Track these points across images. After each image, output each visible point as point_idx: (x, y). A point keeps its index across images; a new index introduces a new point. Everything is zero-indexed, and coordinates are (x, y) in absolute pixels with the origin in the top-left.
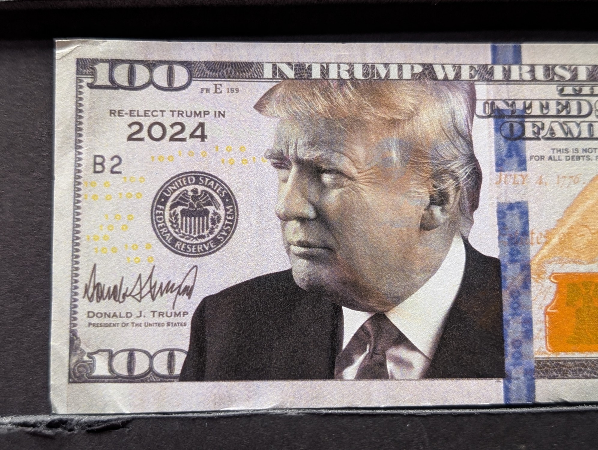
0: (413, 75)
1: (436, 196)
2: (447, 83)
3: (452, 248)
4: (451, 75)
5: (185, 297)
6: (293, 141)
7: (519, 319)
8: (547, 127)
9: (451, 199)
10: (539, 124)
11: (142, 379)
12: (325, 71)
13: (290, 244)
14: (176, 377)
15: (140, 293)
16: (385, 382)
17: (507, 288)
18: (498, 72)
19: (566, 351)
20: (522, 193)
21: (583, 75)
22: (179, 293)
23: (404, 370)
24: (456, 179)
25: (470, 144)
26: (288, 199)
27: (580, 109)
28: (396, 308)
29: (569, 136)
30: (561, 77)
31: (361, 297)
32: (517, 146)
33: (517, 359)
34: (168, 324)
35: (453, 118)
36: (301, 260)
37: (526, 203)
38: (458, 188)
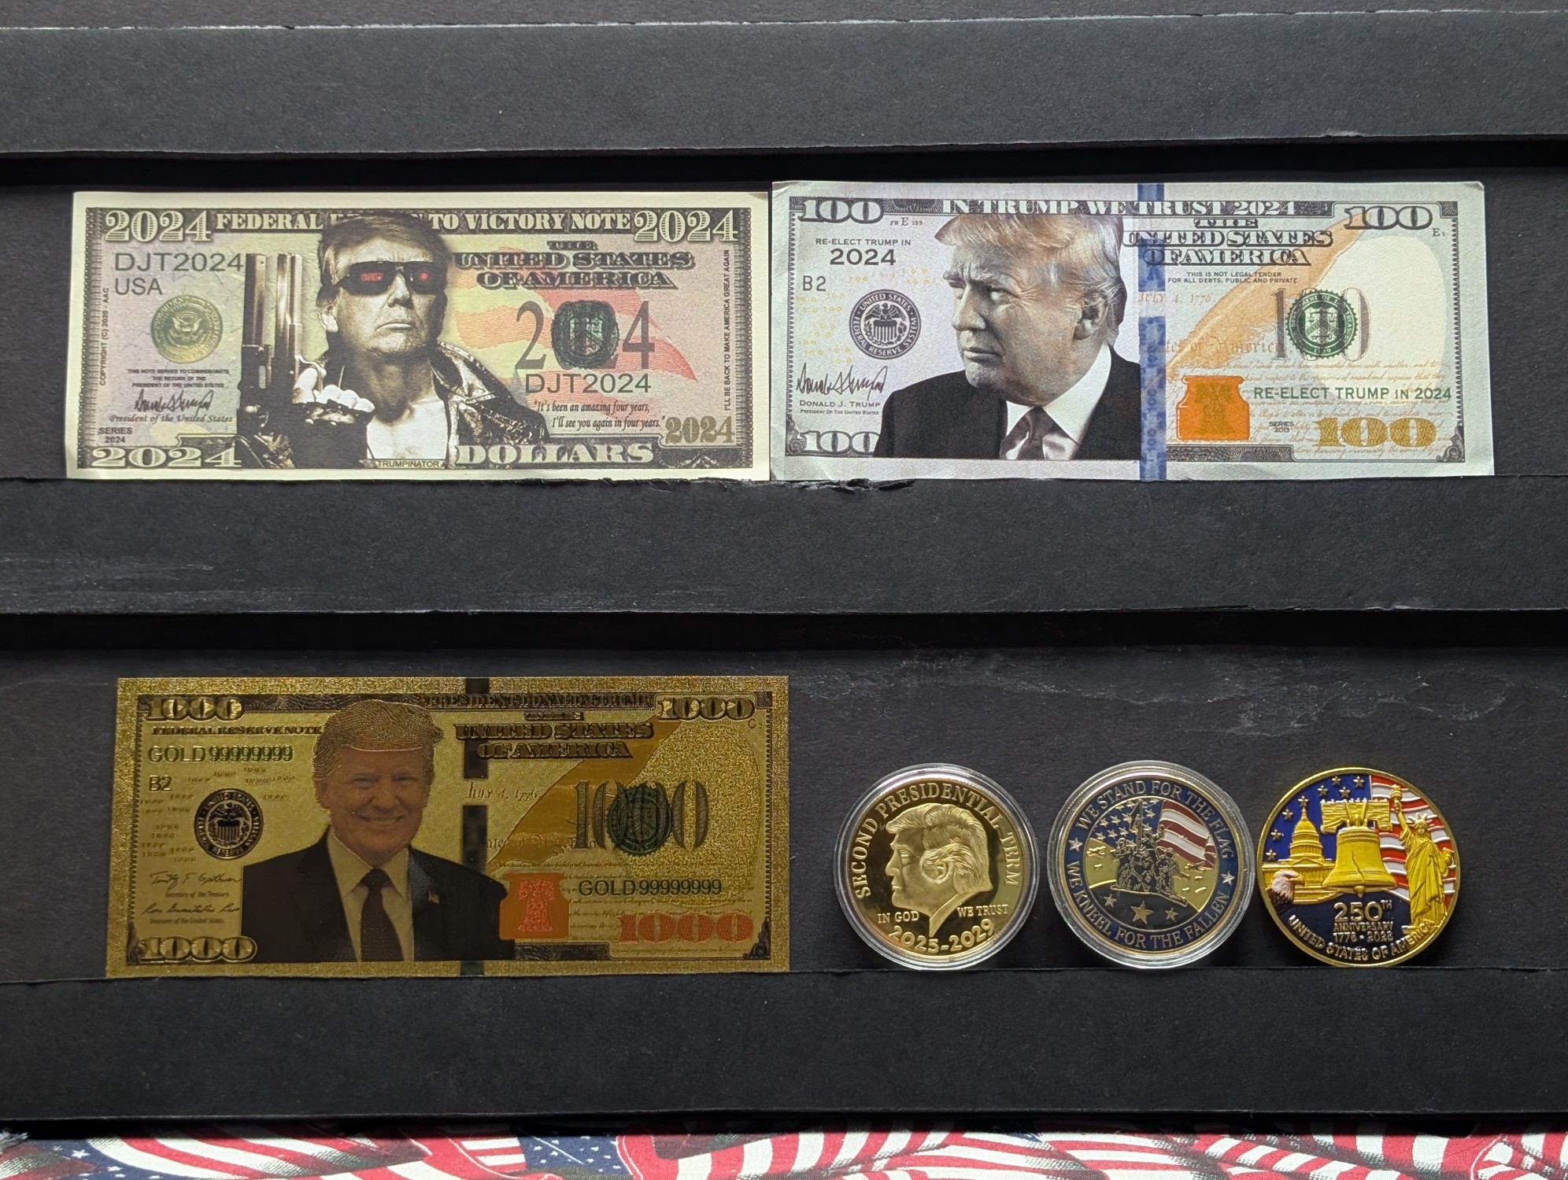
0: (1070, 210)
1: (1087, 312)
2: (1099, 217)
3: (1099, 355)
4: (1103, 211)
5: (878, 391)
6: (967, 265)
7: (1155, 413)
8: (1184, 255)
9: (1100, 314)
10: (1178, 252)
11: (843, 454)
12: (995, 207)
13: (963, 350)
14: (871, 454)
15: (841, 387)
16: (1042, 462)
17: (1145, 388)
18: (1143, 208)
19: (1194, 439)
20: (1161, 309)
21: (1217, 210)
22: (872, 388)
23: (1057, 453)
24: (1105, 297)
25: (1117, 268)
26: (963, 313)
27: (1213, 240)
28: (1052, 403)
29: (1203, 262)
30: (1197, 211)
31: (1023, 394)
32: (1157, 269)
33: (1151, 445)
34: (864, 412)
35: (1104, 247)
36: (973, 363)
37: (1163, 318)
38: (1106, 305)
